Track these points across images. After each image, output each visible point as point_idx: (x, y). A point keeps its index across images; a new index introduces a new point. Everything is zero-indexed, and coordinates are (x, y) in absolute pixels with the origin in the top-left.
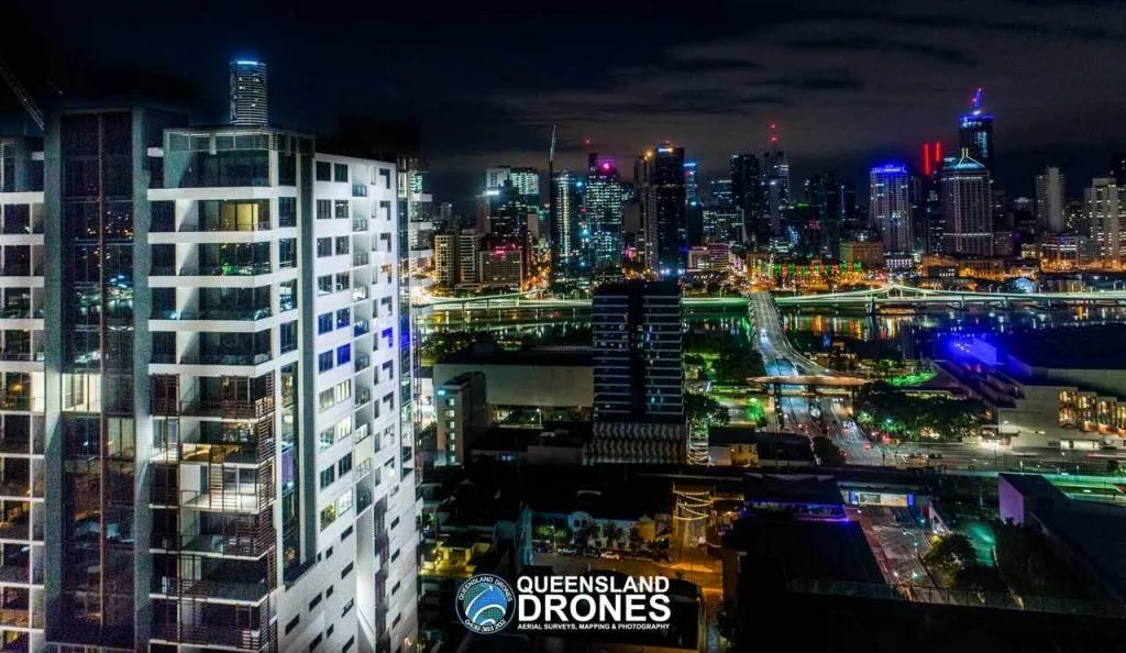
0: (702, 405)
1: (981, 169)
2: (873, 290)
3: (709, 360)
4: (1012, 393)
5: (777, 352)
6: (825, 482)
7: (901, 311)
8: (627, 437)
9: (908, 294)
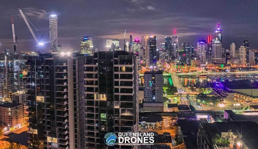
0: (166, 99)
1: (220, 43)
2: (198, 72)
3: (165, 89)
4: (226, 95)
5: (179, 87)
6: (193, 114)
7: (204, 77)
8: (151, 106)
9: (205, 73)
